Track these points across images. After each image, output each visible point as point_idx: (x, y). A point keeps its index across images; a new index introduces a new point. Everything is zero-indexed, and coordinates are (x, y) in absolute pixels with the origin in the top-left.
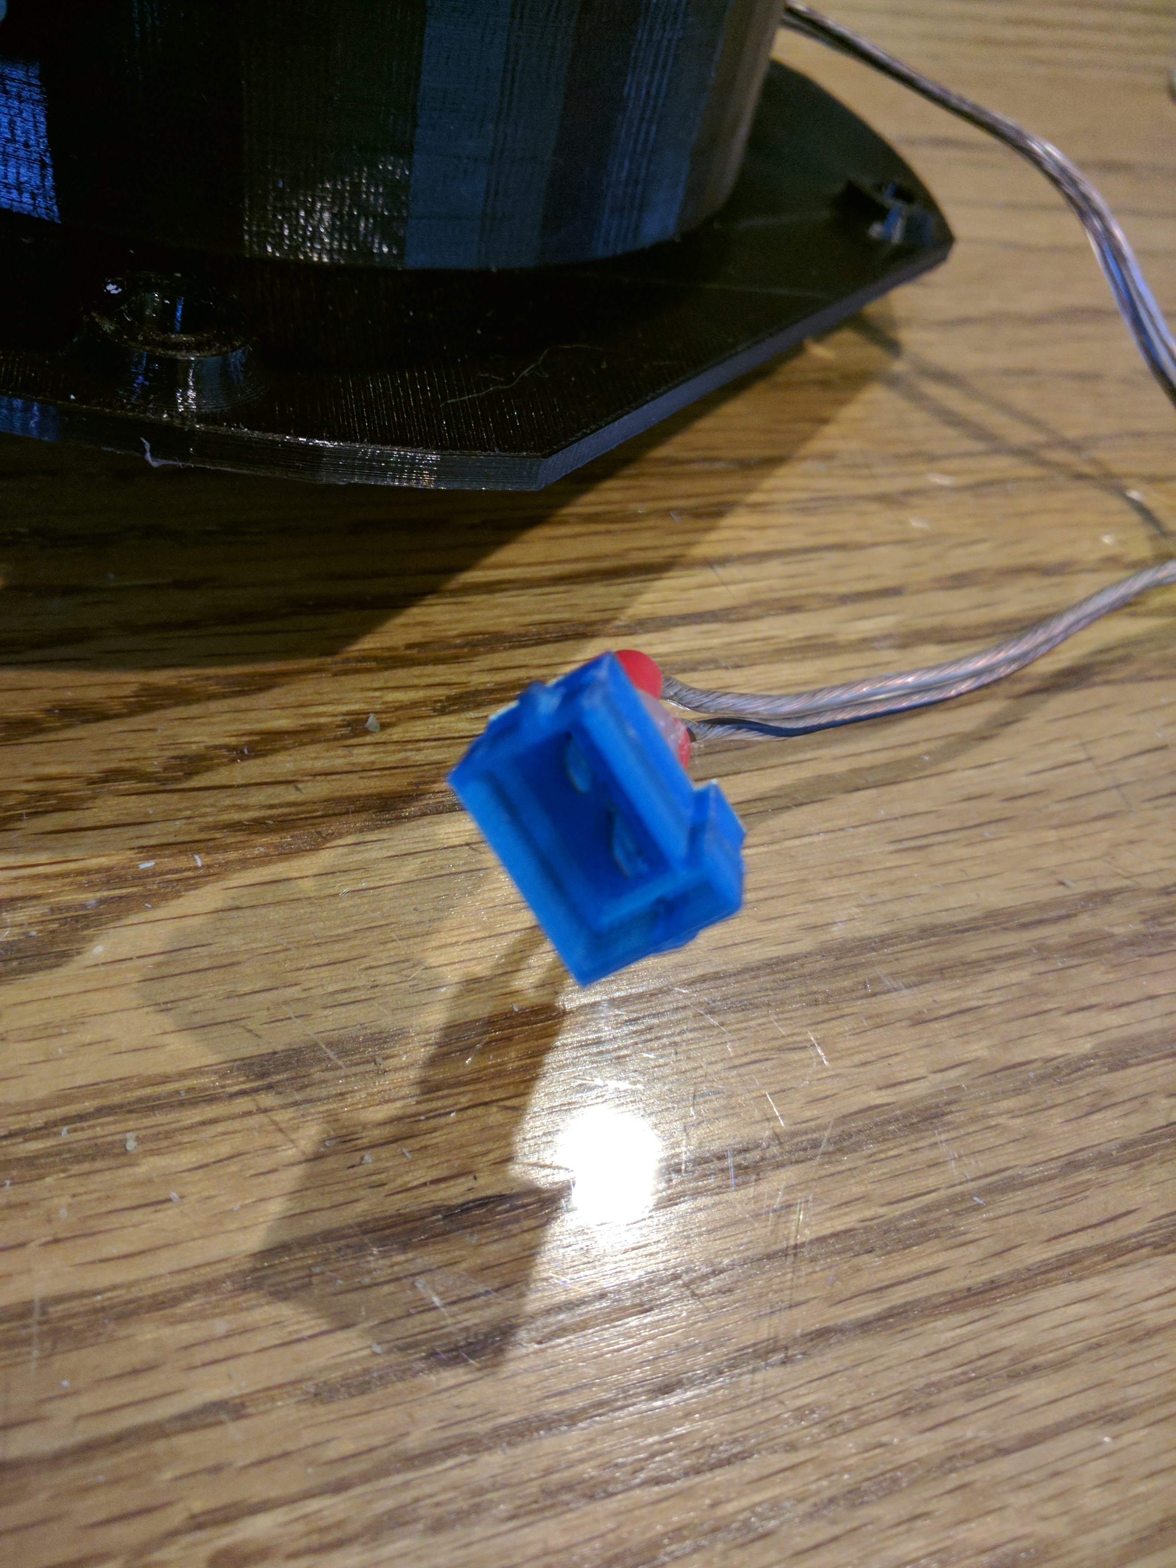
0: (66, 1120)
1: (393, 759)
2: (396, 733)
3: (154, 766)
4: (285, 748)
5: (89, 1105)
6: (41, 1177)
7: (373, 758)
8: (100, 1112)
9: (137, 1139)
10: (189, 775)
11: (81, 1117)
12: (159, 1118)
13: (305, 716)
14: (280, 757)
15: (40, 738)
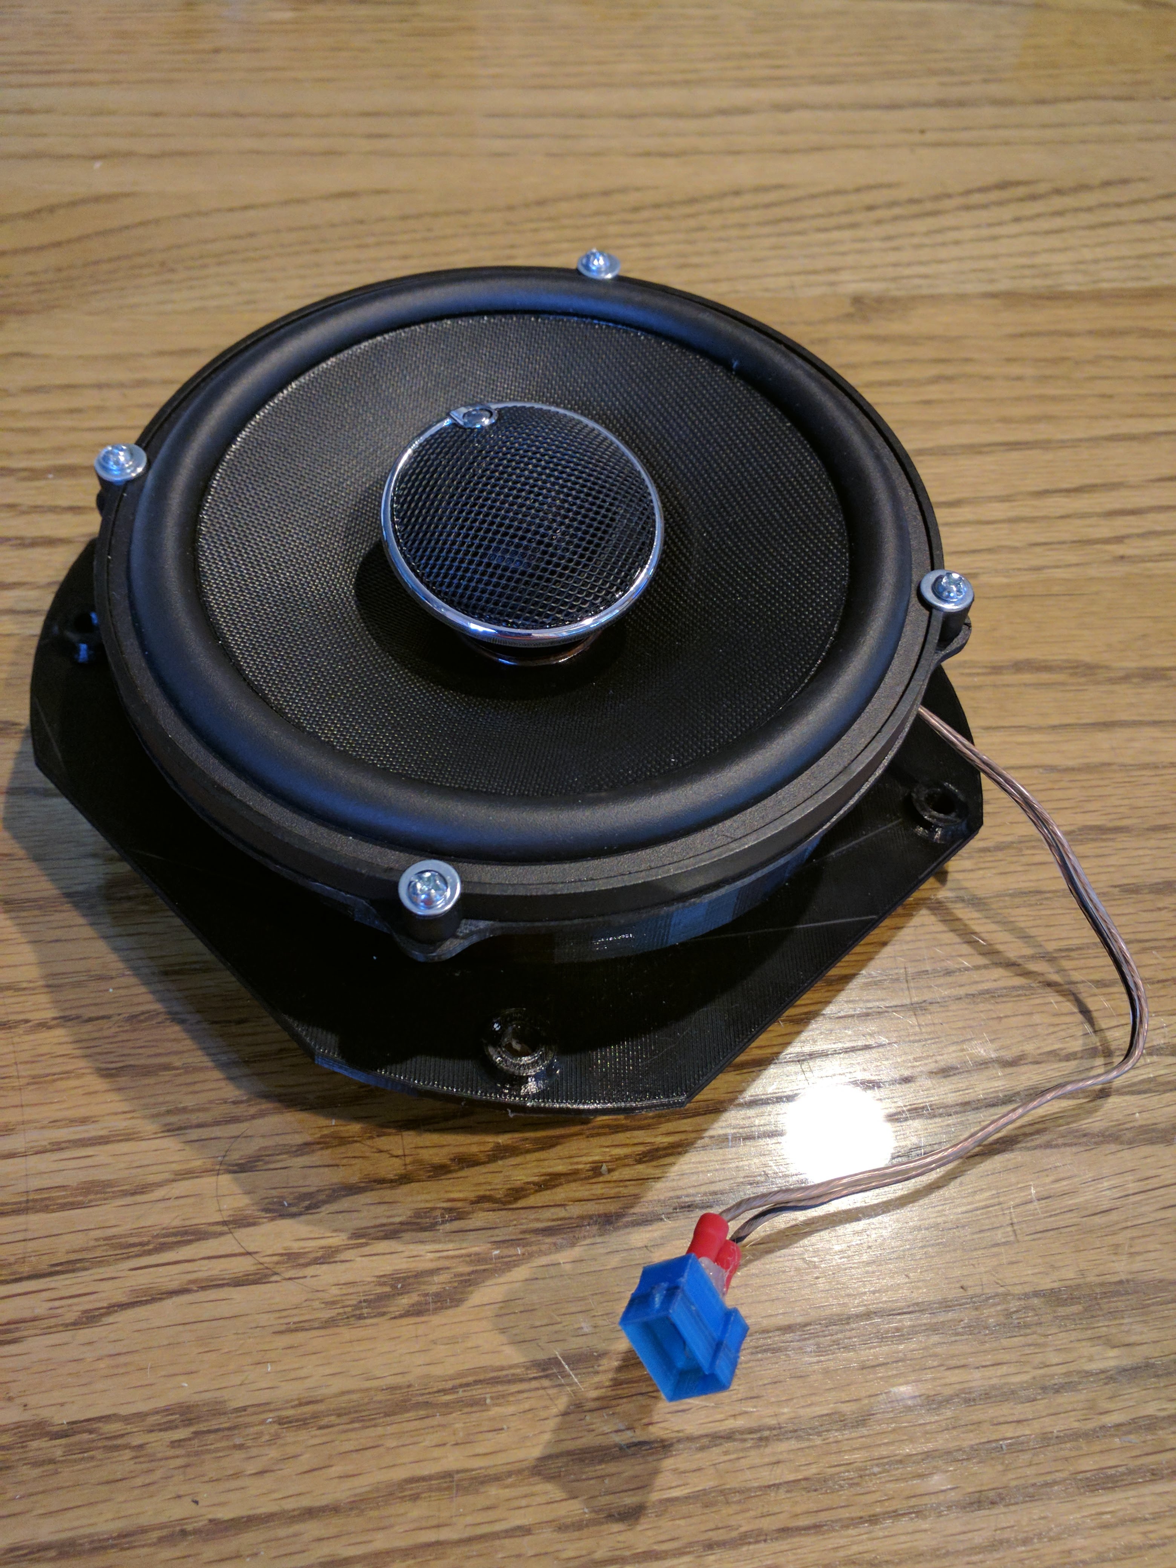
0: (461, 1386)
1: (613, 1192)
2: (616, 1176)
3: (499, 1195)
4: (561, 1184)
5: (470, 1379)
6: (451, 1413)
7: (603, 1191)
8: (476, 1382)
9: (492, 1398)
10: (516, 1199)
11: (467, 1385)
12: (500, 1388)
13: (572, 1164)
14: (558, 1190)
15: (450, 1176)
